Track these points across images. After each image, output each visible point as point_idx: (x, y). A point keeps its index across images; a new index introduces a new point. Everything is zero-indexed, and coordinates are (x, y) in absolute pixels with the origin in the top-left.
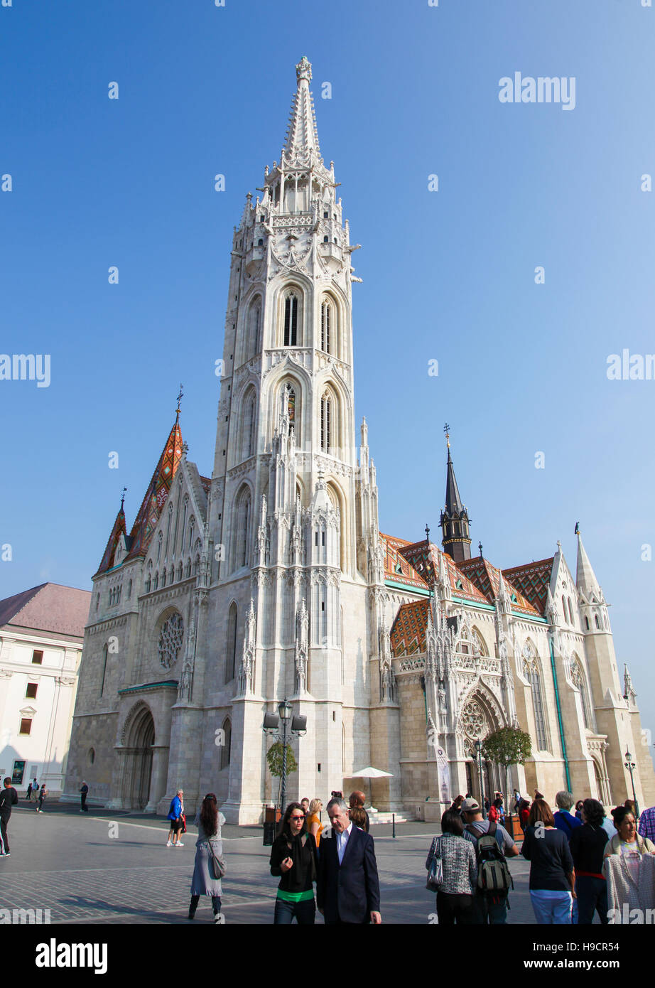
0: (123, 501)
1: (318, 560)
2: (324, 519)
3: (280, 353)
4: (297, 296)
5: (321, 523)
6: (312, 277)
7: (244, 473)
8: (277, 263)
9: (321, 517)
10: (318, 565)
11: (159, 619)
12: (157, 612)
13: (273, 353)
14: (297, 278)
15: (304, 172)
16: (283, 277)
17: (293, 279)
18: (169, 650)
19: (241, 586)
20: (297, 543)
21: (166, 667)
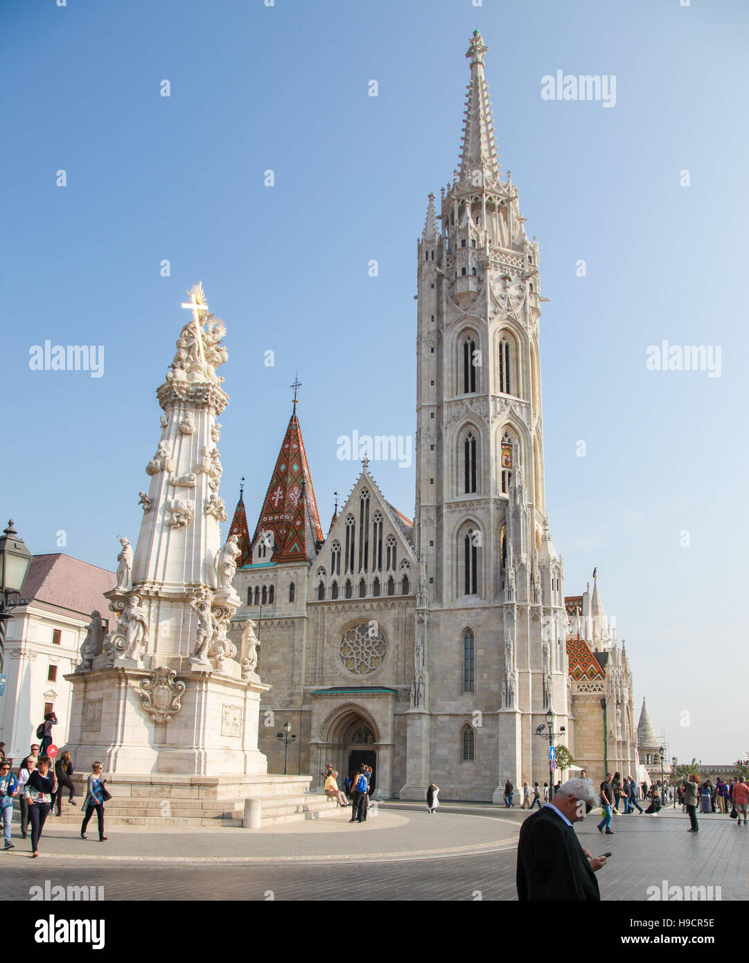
0: (242, 491)
1: (555, 602)
2: (559, 569)
3: (503, 401)
4: (509, 343)
5: (556, 571)
6: (526, 328)
7: (468, 510)
8: (496, 304)
9: (556, 566)
10: (555, 607)
11: (343, 627)
12: (341, 621)
13: (498, 400)
14: (512, 325)
15: (504, 198)
16: (501, 320)
17: (509, 325)
18: (360, 658)
19: (478, 614)
20: (538, 586)
21: (357, 673)
